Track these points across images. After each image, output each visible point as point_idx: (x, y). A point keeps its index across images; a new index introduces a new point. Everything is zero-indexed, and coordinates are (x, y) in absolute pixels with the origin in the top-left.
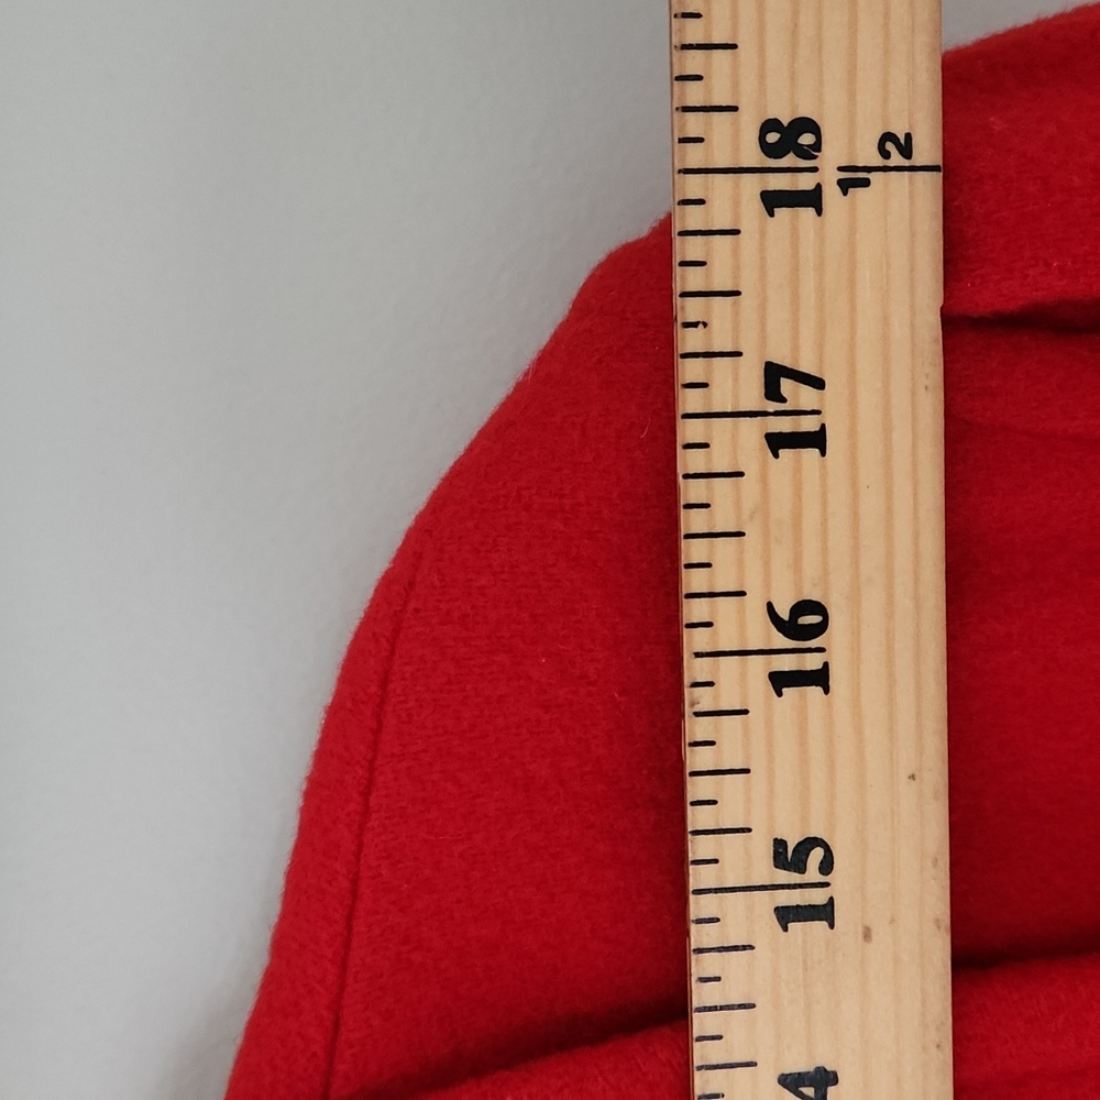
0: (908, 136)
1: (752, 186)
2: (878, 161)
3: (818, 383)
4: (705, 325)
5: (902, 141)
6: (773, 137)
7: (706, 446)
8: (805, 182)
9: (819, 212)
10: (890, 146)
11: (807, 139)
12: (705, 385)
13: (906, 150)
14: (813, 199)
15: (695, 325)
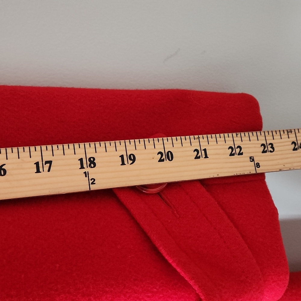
0: (95, 184)
1: (83, 156)
2: (90, 178)
3: (49, 171)
4: (58, 149)
5: (94, 182)
6: (92, 159)
7: (36, 151)
8: (85, 166)
9: (80, 169)
10: (93, 180)
11: (92, 165)
12: (47, 150)
13: (93, 183)
14: (82, 167)
15: (58, 148)
